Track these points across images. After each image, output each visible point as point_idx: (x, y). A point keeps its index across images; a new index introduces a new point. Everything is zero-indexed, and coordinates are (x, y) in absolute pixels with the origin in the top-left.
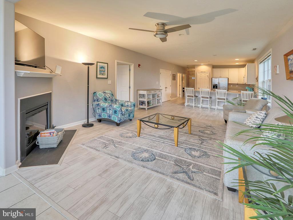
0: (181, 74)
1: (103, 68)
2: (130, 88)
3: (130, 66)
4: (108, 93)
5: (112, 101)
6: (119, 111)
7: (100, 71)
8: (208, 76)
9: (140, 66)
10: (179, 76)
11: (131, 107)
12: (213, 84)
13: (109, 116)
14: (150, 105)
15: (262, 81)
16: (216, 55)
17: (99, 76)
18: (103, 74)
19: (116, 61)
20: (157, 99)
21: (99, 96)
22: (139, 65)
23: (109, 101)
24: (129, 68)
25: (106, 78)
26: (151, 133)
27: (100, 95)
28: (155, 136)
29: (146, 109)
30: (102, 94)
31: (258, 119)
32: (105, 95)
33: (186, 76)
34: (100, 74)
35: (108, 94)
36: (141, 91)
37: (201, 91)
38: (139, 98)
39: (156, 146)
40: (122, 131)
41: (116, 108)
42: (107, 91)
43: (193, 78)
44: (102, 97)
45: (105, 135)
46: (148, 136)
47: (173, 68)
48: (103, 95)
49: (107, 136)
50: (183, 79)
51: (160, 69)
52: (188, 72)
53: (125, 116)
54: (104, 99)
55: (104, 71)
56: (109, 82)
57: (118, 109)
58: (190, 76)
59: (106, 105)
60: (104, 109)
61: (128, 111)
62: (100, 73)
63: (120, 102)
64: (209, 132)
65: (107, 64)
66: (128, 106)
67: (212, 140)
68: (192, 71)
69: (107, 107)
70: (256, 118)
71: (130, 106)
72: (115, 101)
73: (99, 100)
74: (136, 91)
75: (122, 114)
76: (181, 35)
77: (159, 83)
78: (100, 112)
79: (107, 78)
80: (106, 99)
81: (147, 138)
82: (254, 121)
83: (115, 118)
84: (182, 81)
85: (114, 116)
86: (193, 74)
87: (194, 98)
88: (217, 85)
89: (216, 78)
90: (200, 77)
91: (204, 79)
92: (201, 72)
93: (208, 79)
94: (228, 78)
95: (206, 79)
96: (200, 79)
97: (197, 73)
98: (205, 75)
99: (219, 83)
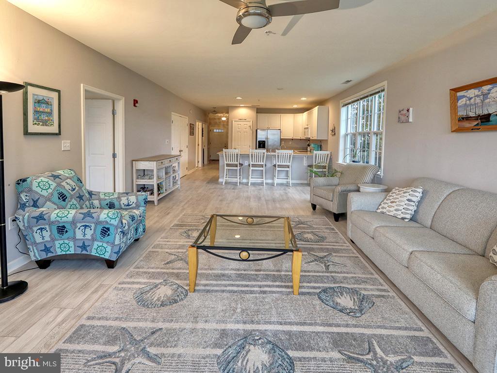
0: (201, 123)
1: (47, 103)
2: (114, 156)
3: (115, 101)
4: (68, 178)
5: (80, 197)
6: (116, 227)
7: (36, 112)
8: (250, 126)
9: (136, 105)
11: (137, 207)
12: (258, 140)
13: (84, 247)
14: (162, 192)
15: (344, 133)
16: (282, 89)
17: (32, 128)
18: (45, 123)
19: (82, 85)
20: (173, 177)
21: (38, 190)
22: (136, 102)
23: (73, 200)
24: (111, 109)
25: (56, 134)
26: (212, 269)
27: (42, 185)
28: (229, 277)
29: (156, 203)
30: (50, 182)
31: (412, 203)
32: (59, 185)
34: (38, 121)
35: (69, 181)
36: (142, 162)
37: (252, 155)
38: (137, 178)
39: (258, 311)
40: (133, 283)
41: (108, 220)
42: (61, 172)
43: (215, 131)
44: (50, 191)
45: (89, 318)
46: (215, 282)
47: (191, 111)
48: (54, 185)
49: (99, 319)
51: (172, 113)
53: (129, 236)
54: (56, 195)
55: (50, 113)
56: (65, 144)
57: (113, 222)
58: (212, 128)
59: (70, 216)
60: (62, 230)
61: (136, 218)
62: (37, 119)
63: (102, 197)
64: (309, 236)
65: (57, 93)
66: (128, 205)
67: (334, 254)
68: (215, 119)
69: (74, 223)
70: (407, 202)
71: (134, 205)
72: (87, 195)
73: (39, 203)
74: (131, 163)
75: (124, 233)
76: (271, 32)
77: (170, 143)
78: (47, 238)
79: (59, 134)
80: (63, 197)
81: (216, 288)
82: (405, 206)
83: (104, 249)
85: (100, 244)
86: (216, 124)
87: (238, 168)
88: (264, 141)
89: (263, 130)
90: (238, 129)
91: (244, 132)
92: (239, 119)
93: (251, 132)
94: (281, 130)
95: (247, 132)
96: (238, 132)
97: (233, 121)
98: (246, 125)
99: (267, 138)
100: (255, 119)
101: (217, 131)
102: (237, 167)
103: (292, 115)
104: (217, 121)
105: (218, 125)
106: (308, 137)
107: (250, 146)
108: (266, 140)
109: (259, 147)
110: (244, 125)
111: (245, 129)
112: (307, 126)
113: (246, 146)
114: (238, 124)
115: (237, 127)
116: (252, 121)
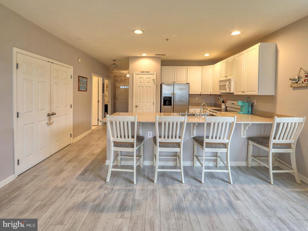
0: (101, 78)
8: (154, 80)
10: (96, 82)
12: (163, 96)
33: (112, 83)
43: (121, 87)
47: (79, 60)
50: (105, 88)
52: (115, 77)
58: (117, 85)
68: (121, 76)
84: (103, 92)
86: (122, 81)
87: (135, 148)
88: (171, 98)
89: (169, 85)
90: (140, 83)
91: (147, 87)
92: (141, 72)
93: (155, 87)
94: (189, 84)
95: (150, 87)
96: (139, 87)
97: (134, 74)
98: (149, 79)
99: (174, 94)
100: (160, 72)
101: (123, 87)
102: (133, 147)
103: (201, 67)
104: (123, 78)
105: (124, 82)
106: (229, 92)
107: (154, 103)
108: (173, 96)
109: (165, 104)
110: (147, 78)
111: (148, 83)
112: (225, 79)
113: (150, 104)
114: (139, 78)
115: (139, 81)
116: (155, 74)
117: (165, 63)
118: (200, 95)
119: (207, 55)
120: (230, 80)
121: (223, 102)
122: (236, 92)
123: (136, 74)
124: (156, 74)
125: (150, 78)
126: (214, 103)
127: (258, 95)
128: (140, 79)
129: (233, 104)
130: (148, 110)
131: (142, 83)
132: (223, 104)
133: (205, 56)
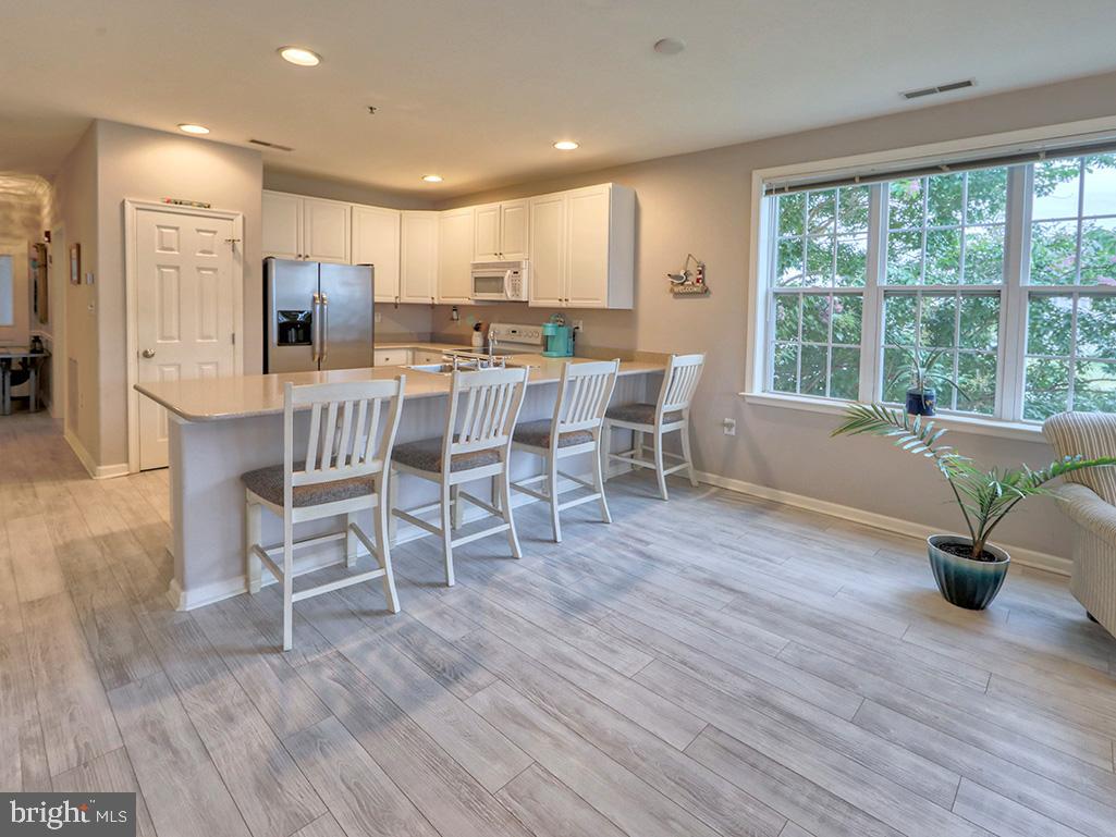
8: (233, 242)
12: (274, 308)
88: (309, 315)
90: (163, 249)
91: (199, 269)
92: (168, 202)
93: (239, 270)
94: (373, 270)
95: (215, 270)
96: (159, 267)
97: (128, 206)
98: (211, 235)
99: (319, 299)
100: (257, 213)
106: (514, 299)
107: (233, 335)
108: (318, 307)
109: (283, 340)
110: (198, 231)
111: (203, 252)
112: (495, 259)
113: (214, 340)
114: (159, 227)
115: (157, 244)
116: (240, 217)
117: (281, 179)
118: (396, 305)
119: (433, 180)
120: (517, 264)
121: (477, 328)
122: (535, 299)
123: (137, 209)
124: (244, 219)
125: (215, 232)
126: (430, 330)
127: (606, 307)
128: (162, 233)
129: (514, 332)
130: (205, 367)
131: (172, 250)
132: (476, 333)
133: (428, 182)
